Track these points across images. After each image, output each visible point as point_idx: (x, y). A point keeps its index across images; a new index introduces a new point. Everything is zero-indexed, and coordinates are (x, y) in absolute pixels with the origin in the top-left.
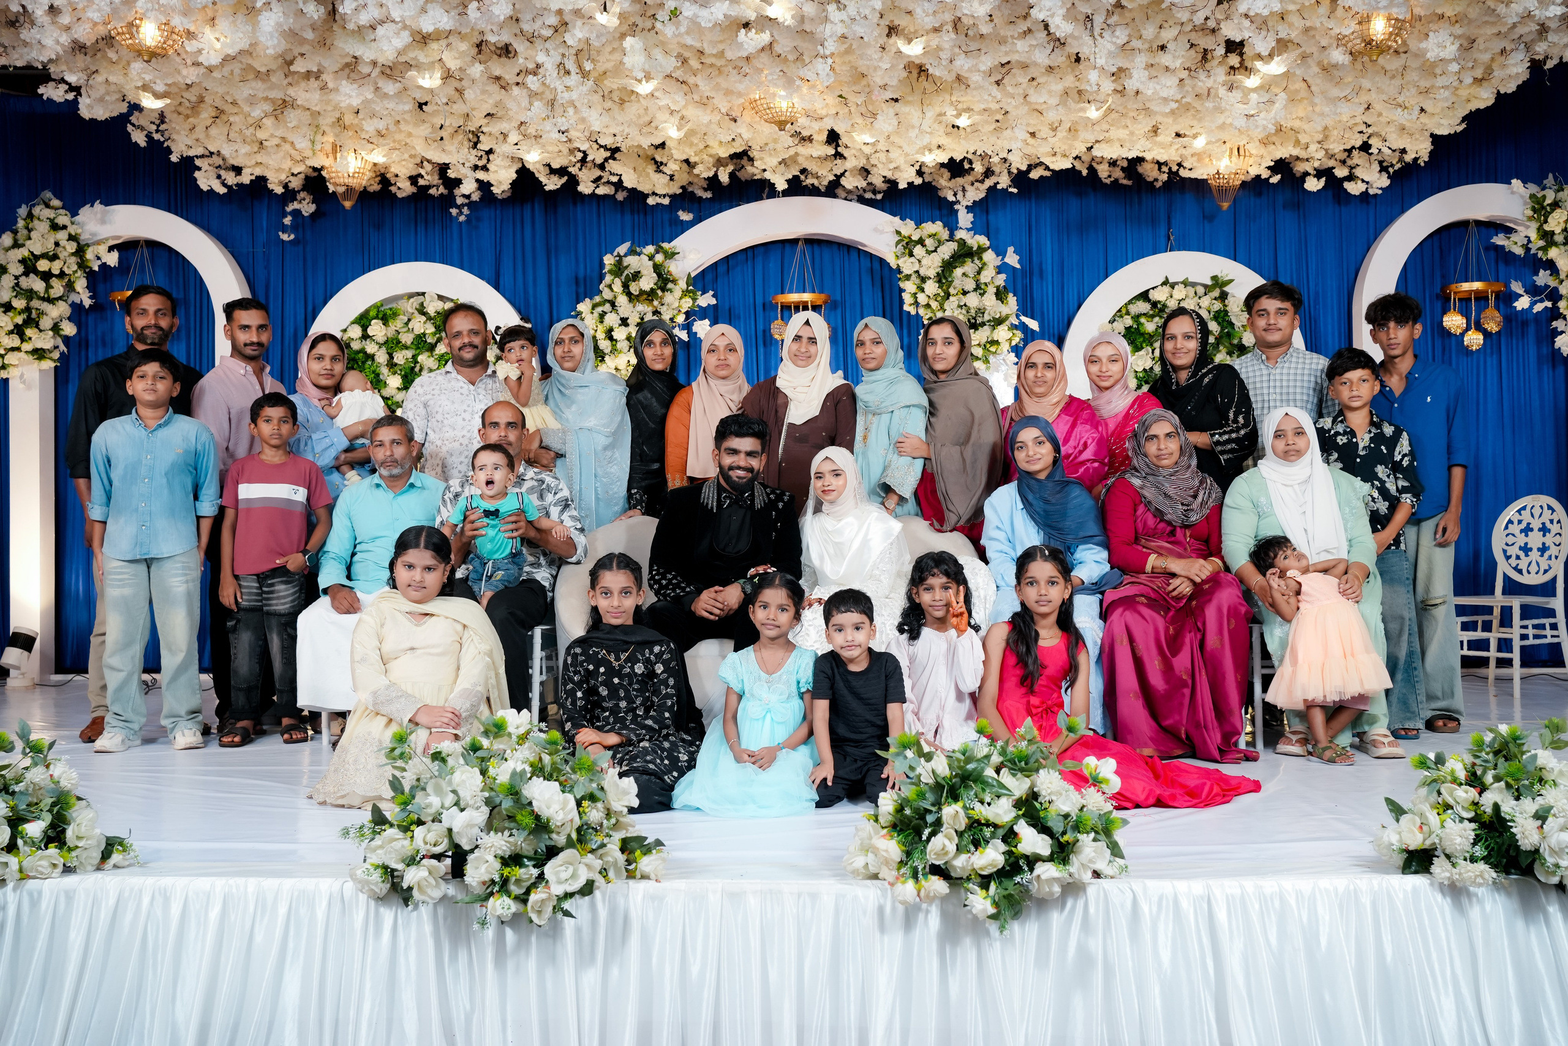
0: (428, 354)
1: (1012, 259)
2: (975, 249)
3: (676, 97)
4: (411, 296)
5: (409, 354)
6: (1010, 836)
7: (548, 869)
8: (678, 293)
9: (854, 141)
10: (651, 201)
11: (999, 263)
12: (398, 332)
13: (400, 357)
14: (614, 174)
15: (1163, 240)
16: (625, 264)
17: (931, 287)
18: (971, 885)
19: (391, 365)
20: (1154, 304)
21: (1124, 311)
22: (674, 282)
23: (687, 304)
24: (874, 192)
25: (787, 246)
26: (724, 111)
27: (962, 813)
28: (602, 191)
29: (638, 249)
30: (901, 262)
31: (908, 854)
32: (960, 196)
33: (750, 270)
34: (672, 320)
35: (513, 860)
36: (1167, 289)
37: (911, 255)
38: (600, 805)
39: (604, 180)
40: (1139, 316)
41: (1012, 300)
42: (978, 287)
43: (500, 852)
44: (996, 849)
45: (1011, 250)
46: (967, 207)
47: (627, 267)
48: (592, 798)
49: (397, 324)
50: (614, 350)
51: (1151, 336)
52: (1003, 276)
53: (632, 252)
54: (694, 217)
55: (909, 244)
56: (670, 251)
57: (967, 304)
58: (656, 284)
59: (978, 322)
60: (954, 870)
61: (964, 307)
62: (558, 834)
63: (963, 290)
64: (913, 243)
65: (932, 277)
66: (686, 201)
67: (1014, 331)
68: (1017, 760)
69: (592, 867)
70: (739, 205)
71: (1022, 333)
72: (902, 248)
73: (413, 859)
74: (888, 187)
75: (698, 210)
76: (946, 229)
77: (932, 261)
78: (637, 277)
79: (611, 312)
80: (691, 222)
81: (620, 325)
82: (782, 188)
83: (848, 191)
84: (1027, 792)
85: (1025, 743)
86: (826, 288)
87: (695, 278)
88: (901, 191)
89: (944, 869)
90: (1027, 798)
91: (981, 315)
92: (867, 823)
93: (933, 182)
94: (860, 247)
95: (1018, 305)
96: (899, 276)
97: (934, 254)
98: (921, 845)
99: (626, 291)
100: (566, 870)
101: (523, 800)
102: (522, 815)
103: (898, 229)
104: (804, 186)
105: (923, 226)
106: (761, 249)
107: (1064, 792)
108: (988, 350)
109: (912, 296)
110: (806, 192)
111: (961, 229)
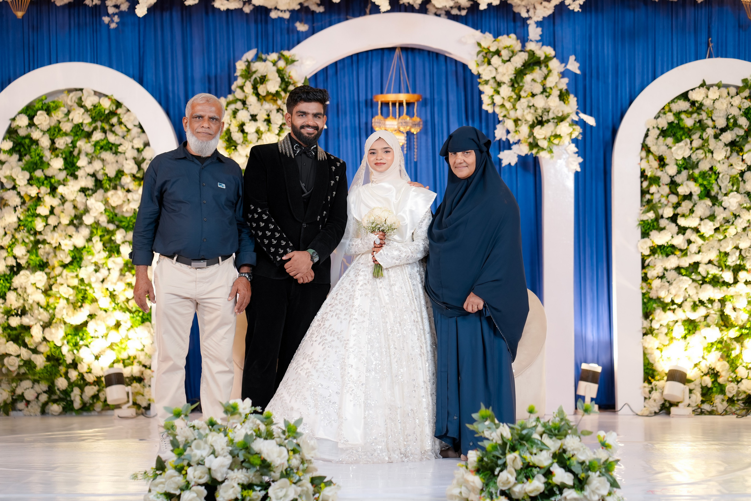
0: (85, 140)
1: (574, 66)
2: (542, 58)
4: (70, 91)
5: (69, 140)
6: (548, 473)
7: (271, 491)
10: (274, 15)
11: (562, 69)
12: (59, 122)
13: (62, 143)
15: (704, 46)
16: (254, 69)
17: (506, 91)
19: (53, 149)
20: (693, 103)
21: (667, 109)
22: (294, 84)
24: (460, 8)
25: (386, 52)
27: (519, 459)
28: (233, 5)
29: (264, 56)
30: (481, 70)
31: (487, 485)
32: (531, 13)
33: (355, 73)
35: (248, 487)
36: (703, 90)
37: (489, 63)
38: (297, 456)
40: (680, 113)
41: (573, 100)
42: (544, 90)
43: (241, 482)
44: (539, 480)
45: (572, 58)
46: (537, 22)
47: (255, 72)
48: (294, 451)
49: (58, 115)
51: (690, 130)
52: (566, 80)
53: (257, 58)
54: (309, 28)
55: (488, 54)
56: (290, 58)
57: (535, 105)
58: (280, 87)
59: (544, 119)
60: (515, 494)
61: (532, 108)
62: (274, 472)
63: (532, 93)
64: (491, 54)
65: (506, 82)
66: (303, 15)
67: (574, 127)
68: (553, 430)
69: (296, 492)
70: (347, 19)
71: (581, 128)
72: (482, 57)
73: (187, 487)
74: (471, 5)
75: (313, 23)
76: (519, 41)
77: (507, 69)
78: (264, 80)
79: (243, 109)
80: (306, 32)
81: (250, 120)
82: (385, 6)
83: (437, 9)
84: (559, 449)
85: (558, 419)
86: (418, 89)
87: (309, 79)
88: (482, 11)
89: (510, 493)
90: (559, 453)
91: (546, 114)
92: (461, 469)
93: (509, 2)
94: (447, 55)
95: (578, 105)
96: (479, 80)
97: (508, 63)
98: (494, 480)
99: (255, 92)
100: (281, 491)
101: (252, 452)
102: (254, 458)
103: (479, 41)
104: (401, 4)
105: (500, 38)
106: (365, 55)
107: (582, 449)
108: (552, 142)
109: (489, 97)
110: (403, 8)
111: (531, 41)
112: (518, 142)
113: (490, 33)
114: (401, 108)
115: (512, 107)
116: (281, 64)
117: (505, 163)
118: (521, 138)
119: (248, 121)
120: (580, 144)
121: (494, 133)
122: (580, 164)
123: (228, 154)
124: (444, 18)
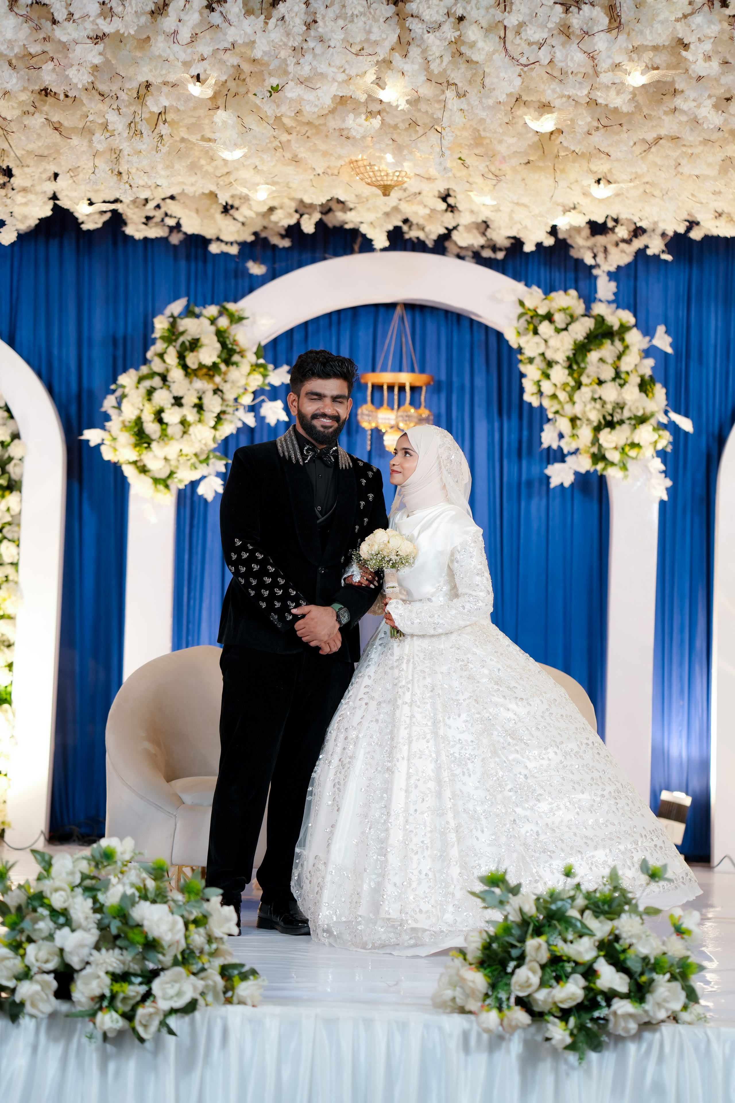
1: (663, 341)
2: (616, 327)
3: (265, 156)
6: (590, 973)
7: (156, 985)
8: (245, 367)
9: (471, 201)
10: (214, 248)
11: (645, 345)
14: (171, 216)
16: (181, 329)
17: (560, 374)
18: (551, 1019)
22: (242, 353)
23: (256, 381)
24: (494, 248)
25: (382, 310)
26: (320, 171)
27: (545, 947)
28: (154, 232)
29: (197, 310)
30: (523, 342)
31: (493, 986)
32: (600, 259)
33: (334, 339)
34: (236, 400)
35: (121, 977)
37: (536, 332)
38: (201, 930)
39: (158, 219)
41: (660, 391)
42: (618, 375)
43: (110, 969)
44: (576, 983)
45: (661, 329)
46: (609, 274)
47: (182, 333)
48: (197, 922)
50: (164, 436)
52: (650, 362)
53: (189, 312)
54: (267, 270)
55: (535, 318)
56: (236, 314)
57: (603, 397)
58: (219, 357)
59: (615, 420)
60: (537, 1004)
61: (598, 401)
62: (164, 955)
63: (598, 379)
64: (539, 318)
65: (561, 361)
66: (258, 250)
67: (661, 432)
68: (600, 904)
69: (195, 988)
70: (325, 259)
71: (671, 434)
72: (526, 323)
73: (26, 975)
74: (512, 244)
75: (274, 262)
76: (582, 301)
77: (562, 341)
78: (196, 346)
79: (162, 388)
80: (263, 276)
81: (173, 405)
82: (381, 241)
83: (461, 248)
84: (610, 935)
85: (609, 887)
86: (428, 368)
87: (265, 346)
88: (527, 254)
89: (529, 1002)
90: (609, 940)
91: (619, 411)
92: (456, 960)
93: (569, 241)
94: (474, 317)
95: (667, 399)
96: (519, 357)
97: (564, 333)
98: (505, 980)
99: (182, 362)
100: (173, 986)
101: (131, 923)
102: (134, 933)
103: (521, 298)
104: (407, 240)
105: (553, 295)
106: (350, 313)
107: (644, 936)
108: (627, 454)
109: (535, 383)
110: (409, 245)
111: (600, 301)
112: (576, 452)
113: (539, 286)
114: (402, 394)
115: (568, 399)
116: (223, 322)
117: (554, 482)
118: (581, 447)
119: (169, 406)
120: (669, 458)
121: (540, 437)
122: (667, 489)
123: (137, 454)
124: (469, 261)
